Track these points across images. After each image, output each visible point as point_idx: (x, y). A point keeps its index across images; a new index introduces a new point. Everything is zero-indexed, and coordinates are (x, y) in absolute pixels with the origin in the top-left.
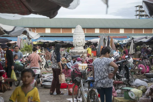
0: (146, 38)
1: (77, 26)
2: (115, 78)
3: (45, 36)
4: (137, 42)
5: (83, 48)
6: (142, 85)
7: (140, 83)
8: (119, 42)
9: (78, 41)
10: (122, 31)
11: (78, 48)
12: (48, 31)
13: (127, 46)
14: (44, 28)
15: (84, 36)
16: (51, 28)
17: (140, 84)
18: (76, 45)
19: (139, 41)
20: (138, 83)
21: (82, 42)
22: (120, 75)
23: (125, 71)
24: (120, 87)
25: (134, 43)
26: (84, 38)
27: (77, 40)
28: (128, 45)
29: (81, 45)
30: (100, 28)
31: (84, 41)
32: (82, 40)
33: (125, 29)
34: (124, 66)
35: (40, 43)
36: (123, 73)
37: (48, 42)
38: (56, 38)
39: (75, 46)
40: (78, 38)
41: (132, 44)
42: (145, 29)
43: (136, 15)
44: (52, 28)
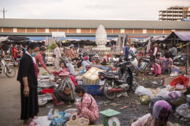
0: (164, 37)
1: (99, 26)
2: (113, 84)
3: (76, 36)
4: (154, 41)
8: (139, 41)
9: (100, 40)
10: (145, 32)
11: (100, 46)
12: (79, 31)
13: (145, 45)
14: (75, 29)
15: (106, 35)
16: (82, 29)
17: (143, 93)
18: (99, 44)
19: (157, 40)
20: (140, 91)
22: (120, 81)
23: (128, 74)
24: (119, 95)
25: (151, 41)
28: (146, 43)
29: (103, 43)
30: (125, 29)
32: (104, 39)
33: (147, 29)
34: (127, 69)
38: (81, 37)
39: (97, 44)
40: (100, 37)
41: (150, 43)
42: (165, 29)
43: (160, 19)
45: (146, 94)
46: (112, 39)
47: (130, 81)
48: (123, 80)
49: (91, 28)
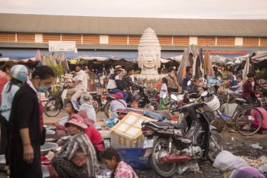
1: (145, 31)
2: (170, 147)
3: (98, 50)
4: (257, 61)
5: (156, 72)
6: (234, 169)
7: (231, 162)
8: (227, 61)
9: (147, 59)
10: (239, 42)
11: (147, 71)
12: (104, 41)
13: (239, 69)
14: (97, 35)
15: (160, 49)
17: (231, 165)
18: (144, 66)
19: (262, 59)
20: (224, 161)
21: (154, 60)
22: (183, 140)
23: (201, 128)
24: (182, 168)
25: (251, 62)
26: (159, 53)
27: (145, 57)
28: (241, 66)
29: (153, 66)
30: (199, 37)
31: (157, 59)
32: (155, 58)
33: (245, 38)
34: (198, 116)
35: (82, 62)
36: (194, 134)
37: (95, 60)
39: (142, 67)
40: (147, 52)
41: (248, 65)
44: (111, 36)
45: (236, 166)
46: (172, 58)
47: (204, 141)
48: (191, 138)
49: (130, 34)
